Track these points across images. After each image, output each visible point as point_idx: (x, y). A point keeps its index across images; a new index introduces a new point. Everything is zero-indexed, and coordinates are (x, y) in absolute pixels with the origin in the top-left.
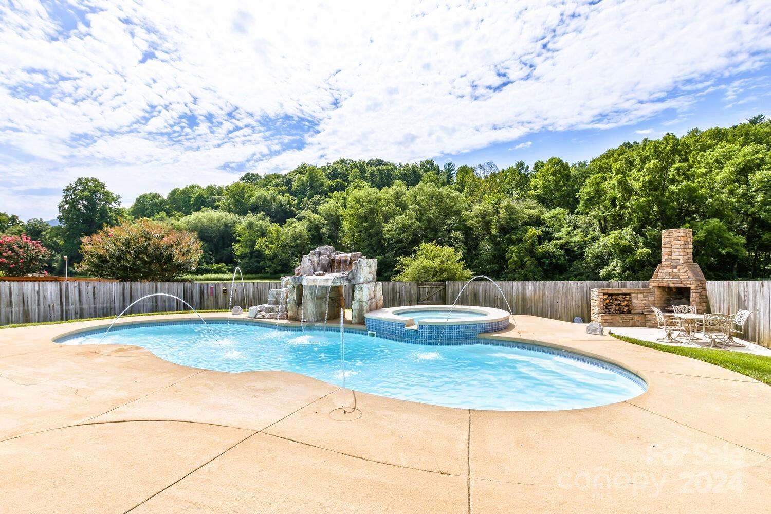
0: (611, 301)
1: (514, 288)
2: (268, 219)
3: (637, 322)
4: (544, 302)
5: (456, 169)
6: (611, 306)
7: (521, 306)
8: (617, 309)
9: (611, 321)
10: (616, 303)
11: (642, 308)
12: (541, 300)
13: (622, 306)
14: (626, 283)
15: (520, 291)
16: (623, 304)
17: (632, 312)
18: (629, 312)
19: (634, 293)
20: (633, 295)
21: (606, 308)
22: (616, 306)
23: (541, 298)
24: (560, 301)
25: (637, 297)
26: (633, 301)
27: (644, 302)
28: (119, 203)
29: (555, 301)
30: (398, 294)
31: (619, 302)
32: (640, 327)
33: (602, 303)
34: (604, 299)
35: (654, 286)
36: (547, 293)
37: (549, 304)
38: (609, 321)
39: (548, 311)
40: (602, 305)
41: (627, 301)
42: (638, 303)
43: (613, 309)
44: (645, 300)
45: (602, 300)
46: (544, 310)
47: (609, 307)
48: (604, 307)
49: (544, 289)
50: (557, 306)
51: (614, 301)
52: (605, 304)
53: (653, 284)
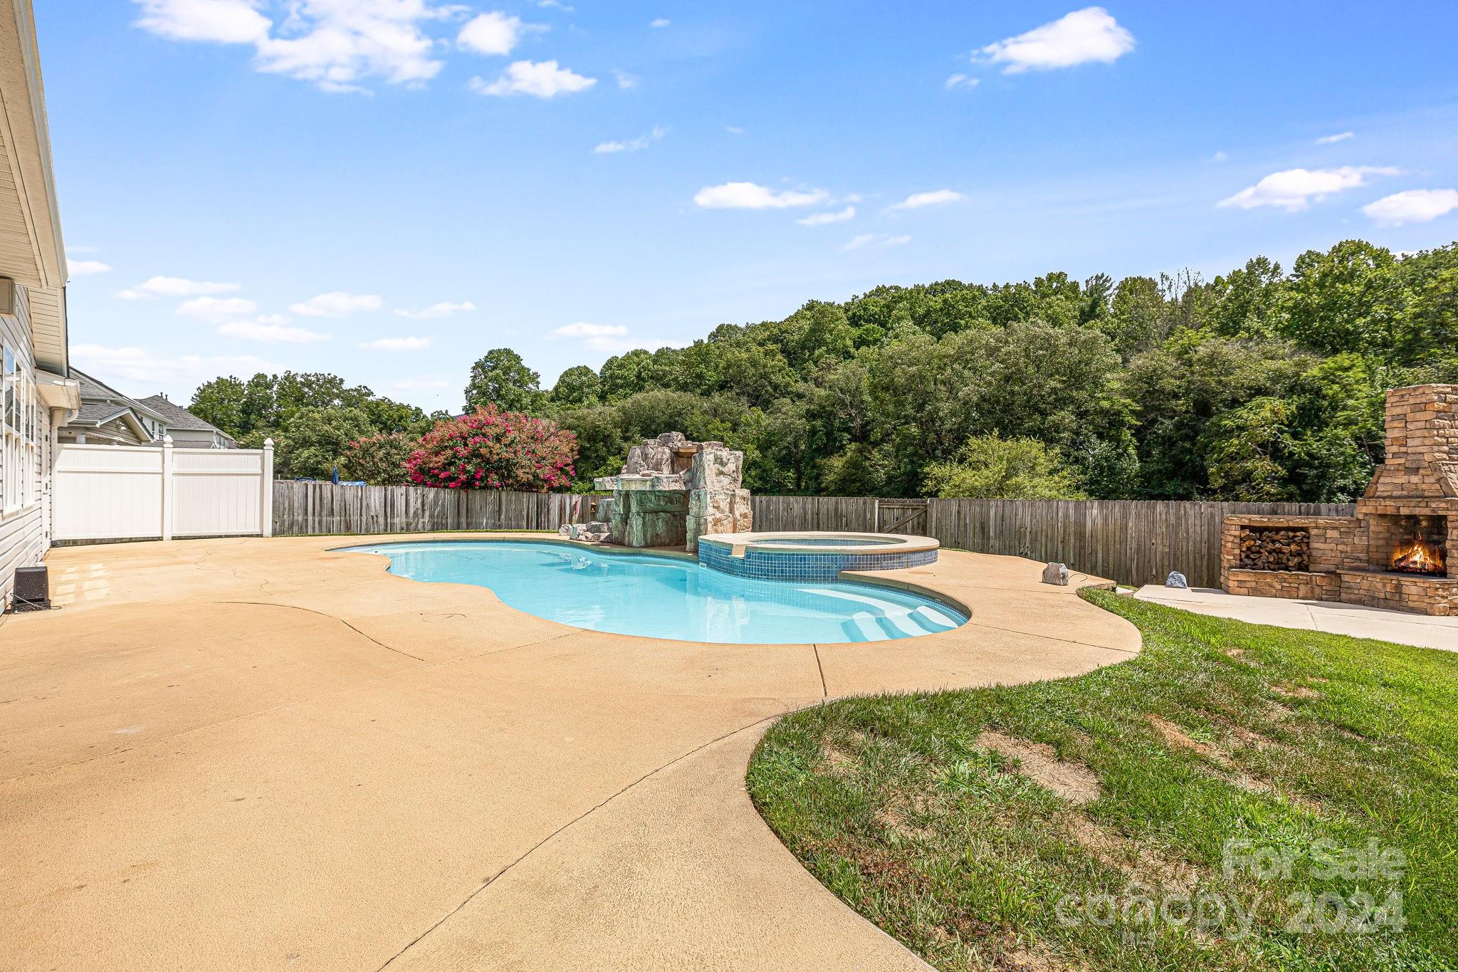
0: (1259, 542)
1: (1060, 514)
2: (744, 399)
3: (1317, 590)
4: (1123, 541)
5: (1114, 286)
6: (1259, 552)
7: (1075, 547)
8: (1271, 559)
9: (1253, 584)
10: (1270, 546)
11: (1337, 561)
12: (1117, 539)
13: (1284, 553)
14: (1319, 507)
15: (1072, 519)
16: (1286, 549)
17: (1311, 569)
18: (1302, 567)
19: (1317, 527)
20: (1314, 532)
21: (1247, 557)
22: (1270, 553)
23: (1118, 534)
24: (1159, 541)
25: (1324, 535)
26: (1314, 545)
27: (1340, 547)
28: (538, 383)
29: (1147, 542)
30: (844, 519)
31: (1278, 545)
32: (1327, 600)
33: (1236, 546)
34: (1241, 539)
35: (1366, 514)
36: (1130, 524)
37: (1134, 546)
38: (1248, 585)
39: (1132, 560)
40: (1237, 551)
41: (1298, 544)
42: (1327, 547)
43: (1264, 558)
44: (1343, 543)
45: (1237, 541)
46: (1123, 558)
47: (1252, 556)
48: (1243, 555)
49: (1125, 517)
50: (1152, 552)
51: (1265, 544)
52: (1244, 549)
53: (1364, 510)
